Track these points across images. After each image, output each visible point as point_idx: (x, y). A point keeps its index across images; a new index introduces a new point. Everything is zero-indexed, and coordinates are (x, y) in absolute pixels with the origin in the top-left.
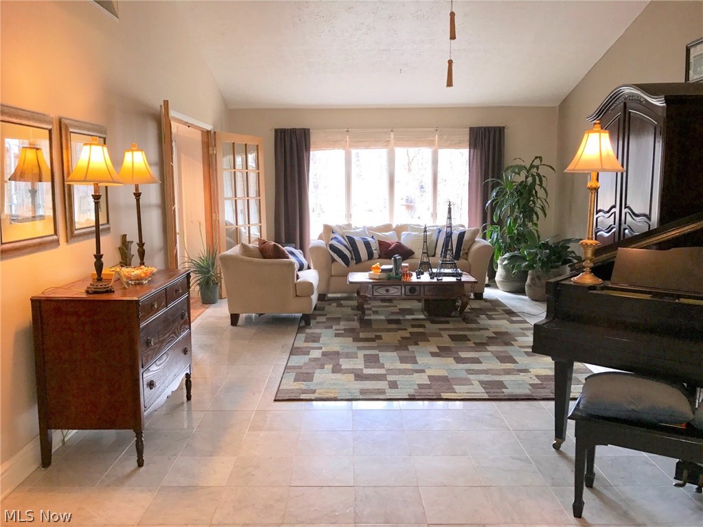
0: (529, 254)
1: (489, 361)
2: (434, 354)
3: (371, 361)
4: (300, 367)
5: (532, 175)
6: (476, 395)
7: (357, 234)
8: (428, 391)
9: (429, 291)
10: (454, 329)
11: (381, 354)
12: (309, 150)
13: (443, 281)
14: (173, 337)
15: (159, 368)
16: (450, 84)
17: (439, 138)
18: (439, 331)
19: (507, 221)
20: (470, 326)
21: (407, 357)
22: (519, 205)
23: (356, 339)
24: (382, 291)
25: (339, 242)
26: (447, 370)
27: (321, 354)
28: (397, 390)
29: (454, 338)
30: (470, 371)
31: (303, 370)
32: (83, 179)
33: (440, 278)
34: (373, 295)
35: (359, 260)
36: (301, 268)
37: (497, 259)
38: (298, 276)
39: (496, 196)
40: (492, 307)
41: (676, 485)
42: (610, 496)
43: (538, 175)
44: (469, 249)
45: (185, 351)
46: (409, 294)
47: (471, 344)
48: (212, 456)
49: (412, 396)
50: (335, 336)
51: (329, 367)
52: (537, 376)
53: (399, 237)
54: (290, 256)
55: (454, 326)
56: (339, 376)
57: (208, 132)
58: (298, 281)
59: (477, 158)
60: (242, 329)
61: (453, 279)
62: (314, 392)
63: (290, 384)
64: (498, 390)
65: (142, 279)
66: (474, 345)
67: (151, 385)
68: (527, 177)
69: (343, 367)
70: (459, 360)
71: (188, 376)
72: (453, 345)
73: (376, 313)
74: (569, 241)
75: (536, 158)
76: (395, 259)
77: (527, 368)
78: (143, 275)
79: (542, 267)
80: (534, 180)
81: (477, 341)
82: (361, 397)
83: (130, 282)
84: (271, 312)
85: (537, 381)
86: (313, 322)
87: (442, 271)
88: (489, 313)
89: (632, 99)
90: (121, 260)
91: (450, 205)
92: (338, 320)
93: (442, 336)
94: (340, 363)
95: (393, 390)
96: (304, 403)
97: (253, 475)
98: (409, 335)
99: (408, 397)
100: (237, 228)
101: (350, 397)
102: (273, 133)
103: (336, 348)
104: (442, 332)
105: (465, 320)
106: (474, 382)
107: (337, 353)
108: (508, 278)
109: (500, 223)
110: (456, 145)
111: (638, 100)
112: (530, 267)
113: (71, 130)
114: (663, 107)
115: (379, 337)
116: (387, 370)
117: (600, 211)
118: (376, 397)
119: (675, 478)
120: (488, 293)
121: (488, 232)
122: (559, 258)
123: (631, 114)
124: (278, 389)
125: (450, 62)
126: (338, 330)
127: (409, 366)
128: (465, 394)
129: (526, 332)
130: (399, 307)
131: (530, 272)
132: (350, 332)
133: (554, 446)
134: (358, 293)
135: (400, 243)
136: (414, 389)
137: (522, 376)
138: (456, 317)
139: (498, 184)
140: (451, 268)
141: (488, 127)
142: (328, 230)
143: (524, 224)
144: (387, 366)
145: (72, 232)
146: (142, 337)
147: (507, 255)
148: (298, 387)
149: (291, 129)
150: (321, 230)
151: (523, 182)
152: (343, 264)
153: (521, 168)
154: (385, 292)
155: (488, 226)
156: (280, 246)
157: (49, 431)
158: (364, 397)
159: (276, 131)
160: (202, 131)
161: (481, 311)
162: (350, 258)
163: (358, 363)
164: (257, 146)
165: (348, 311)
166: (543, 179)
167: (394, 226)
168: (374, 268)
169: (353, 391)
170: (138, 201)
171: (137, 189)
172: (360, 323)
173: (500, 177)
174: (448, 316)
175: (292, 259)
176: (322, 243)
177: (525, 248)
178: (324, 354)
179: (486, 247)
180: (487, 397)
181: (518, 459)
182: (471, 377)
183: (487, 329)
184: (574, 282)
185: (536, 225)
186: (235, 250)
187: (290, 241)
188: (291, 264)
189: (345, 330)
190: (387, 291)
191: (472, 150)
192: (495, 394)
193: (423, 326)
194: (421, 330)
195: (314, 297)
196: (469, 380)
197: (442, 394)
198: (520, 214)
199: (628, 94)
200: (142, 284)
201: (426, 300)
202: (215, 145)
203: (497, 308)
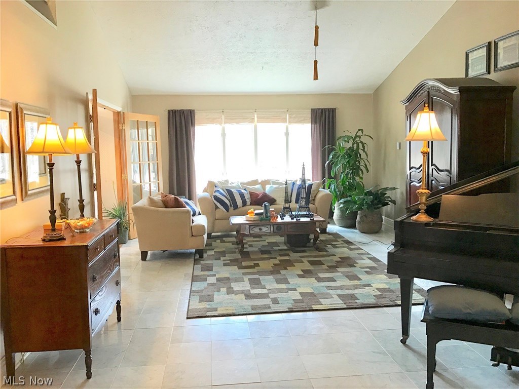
0: (359, 199)
1: (341, 280)
2: (300, 276)
3: (255, 283)
4: (202, 291)
5: (357, 143)
6: (338, 305)
7: (233, 187)
8: (301, 304)
9: (290, 228)
10: (311, 256)
11: (261, 278)
12: (195, 126)
13: (301, 220)
14: (109, 273)
15: (101, 297)
16: (316, 78)
17: (289, 117)
18: (300, 259)
19: (341, 176)
20: (321, 253)
21: (281, 279)
22: (349, 165)
23: (241, 267)
24: (257, 230)
25: (221, 194)
26: (312, 288)
27: (215, 280)
28: (279, 305)
29: (312, 263)
30: (328, 288)
31: (205, 293)
32: (42, 151)
33: (298, 219)
34: (250, 233)
35: (236, 207)
36: (194, 215)
37: (335, 203)
38: (193, 220)
39: (332, 158)
40: (334, 239)
41: (493, 365)
42: (449, 377)
43: (361, 142)
44: (315, 197)
45: (117, 283)
46: (276, 231)
47: (325, 267)
48: (145, 365)
49: (291, 309)
50: (224, 266)
51: (224, 290)
52: (378, 289)
53: (264, 189)
54: (187, 206)
55: (311, 255)
56: (233, 296)
57: (119, 113)
58: (194, 224)
59: (317, 132)
60: (150, 263)
61: (308, 219)
62: (216, 310)
63: (197, 305)
64: (352, 301)
65: (86, 228)
66: (327, 268)
67: (97, 312)
68: (353, 144)
69: (234, 289)
70: (320, 280)
71: (118, 303)
72: (313, 269)
73: (251, 246)
74: (386, 189)
75: (359, 130)
76: (265, 206)
77: (369, 283)
78: (86, 225)
79: (368, 208)
80: (358, 146)
81: (329, 265)
82: (253, 312)
83: (76, 231)
84: (172, 248)
85: (378, 293)
86: (205, 255)
87: (300, 213)
88: (333, 243)
89: (434, 89)
90: (61, 213)
91: (304, 165)
92: (223, 253)
93: (303, 262)
94: (232, 287)
95: (276, 305)
96: (209, 319)
97: (182, 379)
98: (278, 262)
99: (288, 310)
100: (141, 185)
101: (245, 313)
102: (167, 113)
103: (227, 275)
104: (303, 259)
105: (318, 249)
106: (333, 296)
107: (228, 279)
108: (343, 217)
109: (335, 178)
110: (301, 121)
111: (438, 90)
112: (360, 208)
113: (25, 112)
114: (457, 95)
115: (257, 265)
116: (268, 290)
117: (413, 168)
118: (265, 312)
119: (491, 360)
120: (331, 228)
121: (327, 184)
122: (380, 202)
123: (434, 100)
124: (188, 309)
125: (316, 62)
126: (224, 260)
127: (284, 286)
128: (329, 305)
129: (362, 256)
130: (267, 241)
131: (359, 212)
132: (234, 262)
133: (402, 341)
134: (238, 232)
135: (266, 194)
136: (291, 304)
137: (366, 290)
138: (311, 247)
139: (333, 149)
140: (306, 211)
141: (324, 109)
142: (212, 185)
143: (354, 179)
144: (268, 287)
145: (26, 192)
146: (89, 275)
147: (342, 201)
148: (203, 307)
149: (180, 110)
150: (205, 185)
151: (351, 147)
152: (224, 210)
153: (349, 137)
154: (259, 231)
155: (326, 180)
156: (179, 198)
157: (13, 354)
158: (255, 312)
159: (169, 111)
160: (114, 112)
161: (326, 242)
162: (229, 205)
163: (245, 286)
164: (155, 123)
165: (230, 245)
166: (365, 145)
167: (260, 181)
168: (250, 213)
169: (246, 308)
170: (79, 167)
171: (78, 157)
172: (241, 255)
173: (334, 144)
174: (305, 246)
175: (188, 208)
176: (206, 194)
177: (356, 195)
178: (218, 280)
179: (327, 195)
180: (346, 307)
181: (378, 353)
182: (330, 292)
183: (334, 255)
184: (413, 220)
185: (361, 178)
186: (143, 202)
187: (181, 193)
188: (188, 212)
189: (230, 260)
190: (260, 229)
191: (313, 125)
192: (351, 304)
193: (288, 255)
194: (287, 258)
195: (205, 236)
196: (329, 294)
197: (313, 306)
198: (350, 170)
199: (431, 85)
200: (85, 232)
201: (287, 235)
202: (124, 123)
203: (338, 239)
